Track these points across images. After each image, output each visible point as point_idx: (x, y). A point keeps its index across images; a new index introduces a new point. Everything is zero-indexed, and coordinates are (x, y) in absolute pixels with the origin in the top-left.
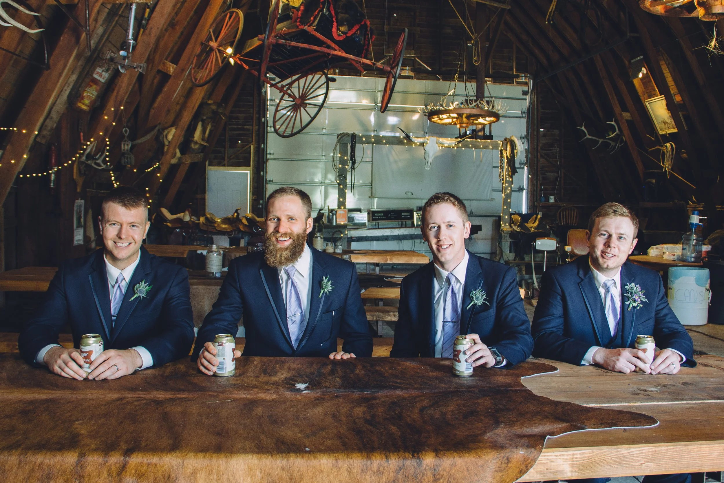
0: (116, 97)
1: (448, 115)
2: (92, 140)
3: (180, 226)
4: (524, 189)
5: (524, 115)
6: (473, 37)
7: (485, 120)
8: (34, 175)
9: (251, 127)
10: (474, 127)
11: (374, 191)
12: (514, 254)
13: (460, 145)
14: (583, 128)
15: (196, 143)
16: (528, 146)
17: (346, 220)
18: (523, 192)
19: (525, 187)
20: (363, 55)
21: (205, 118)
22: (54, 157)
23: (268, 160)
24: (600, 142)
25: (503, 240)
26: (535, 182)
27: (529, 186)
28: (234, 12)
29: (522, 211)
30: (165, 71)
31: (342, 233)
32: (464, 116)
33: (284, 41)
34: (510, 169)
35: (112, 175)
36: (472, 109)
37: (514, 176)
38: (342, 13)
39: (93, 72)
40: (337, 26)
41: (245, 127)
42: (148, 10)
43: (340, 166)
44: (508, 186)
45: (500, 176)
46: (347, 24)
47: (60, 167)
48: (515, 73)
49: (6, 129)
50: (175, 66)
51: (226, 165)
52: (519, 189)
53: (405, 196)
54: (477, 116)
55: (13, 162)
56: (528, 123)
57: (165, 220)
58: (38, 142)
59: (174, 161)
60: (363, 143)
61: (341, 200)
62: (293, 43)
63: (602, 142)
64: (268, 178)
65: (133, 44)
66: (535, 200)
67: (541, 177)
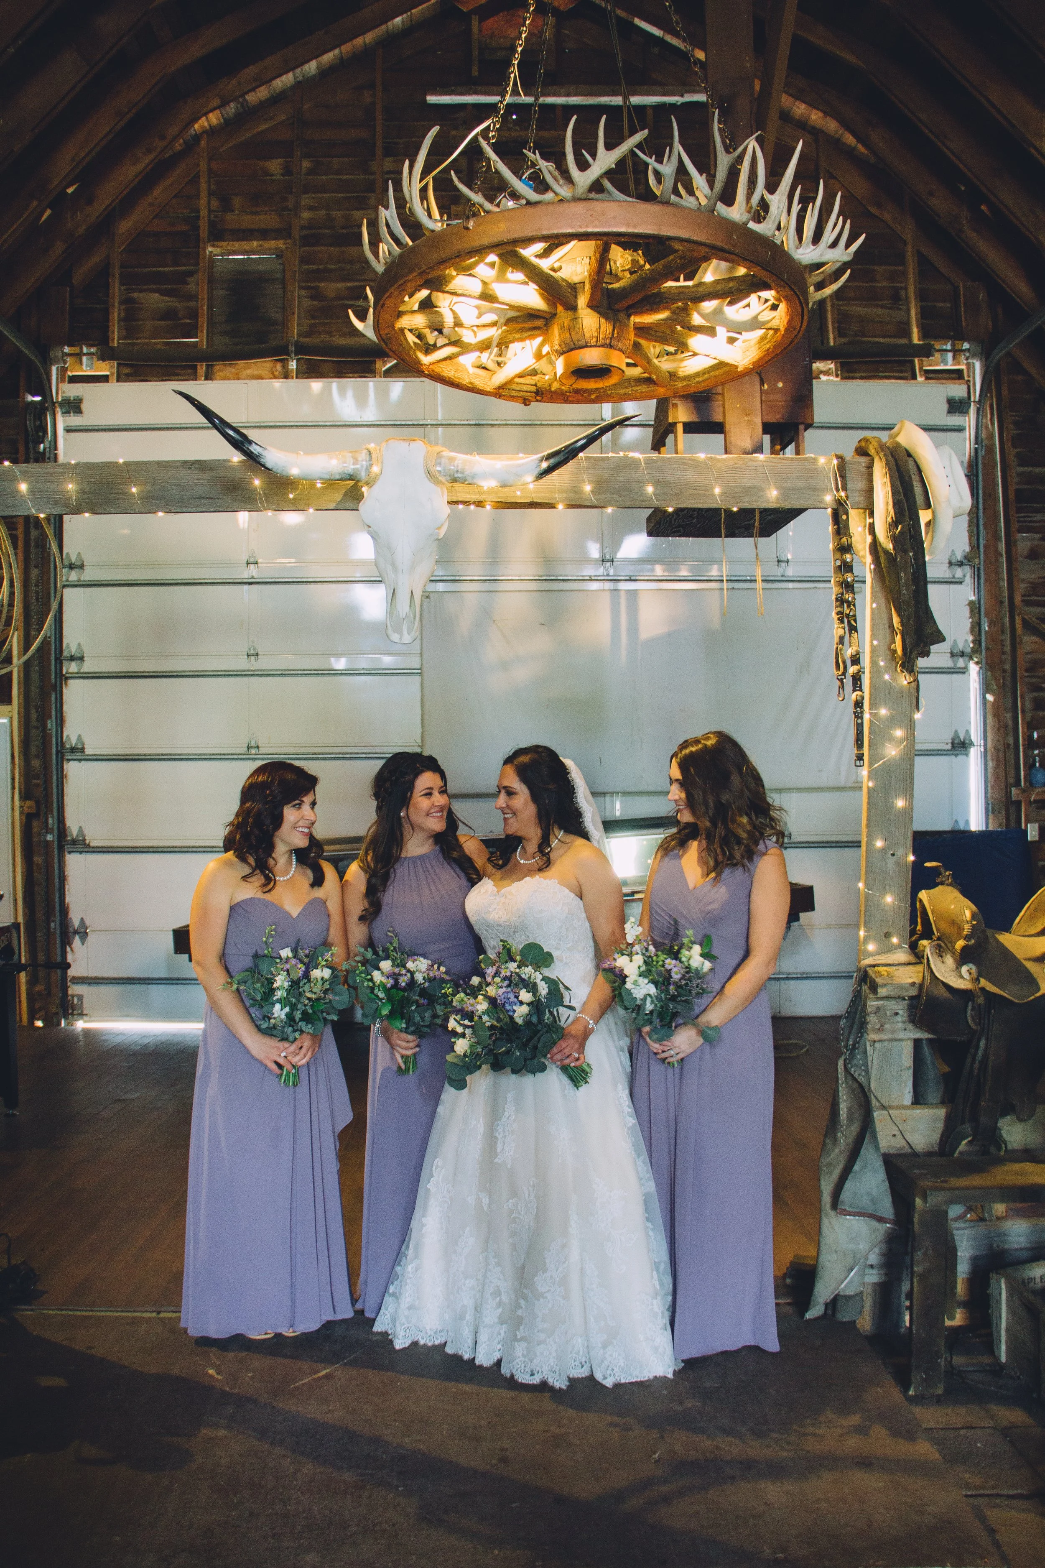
4: (972, 744)
12: (941, 1112)
16: (978, 589)
18: (968, 754)
19: (974, 738)
23: (66, 677)
25: (873, 1036)
26: (1009, 716)
27: (989, 734)
29: (967, 822)
34: (896, 620)
44: (892, 722)
45: (842, 665)
48: (916, 341)
52: (953, 743)
64: (70, 737)
66: (1011, 780)
67: (1028, 697)
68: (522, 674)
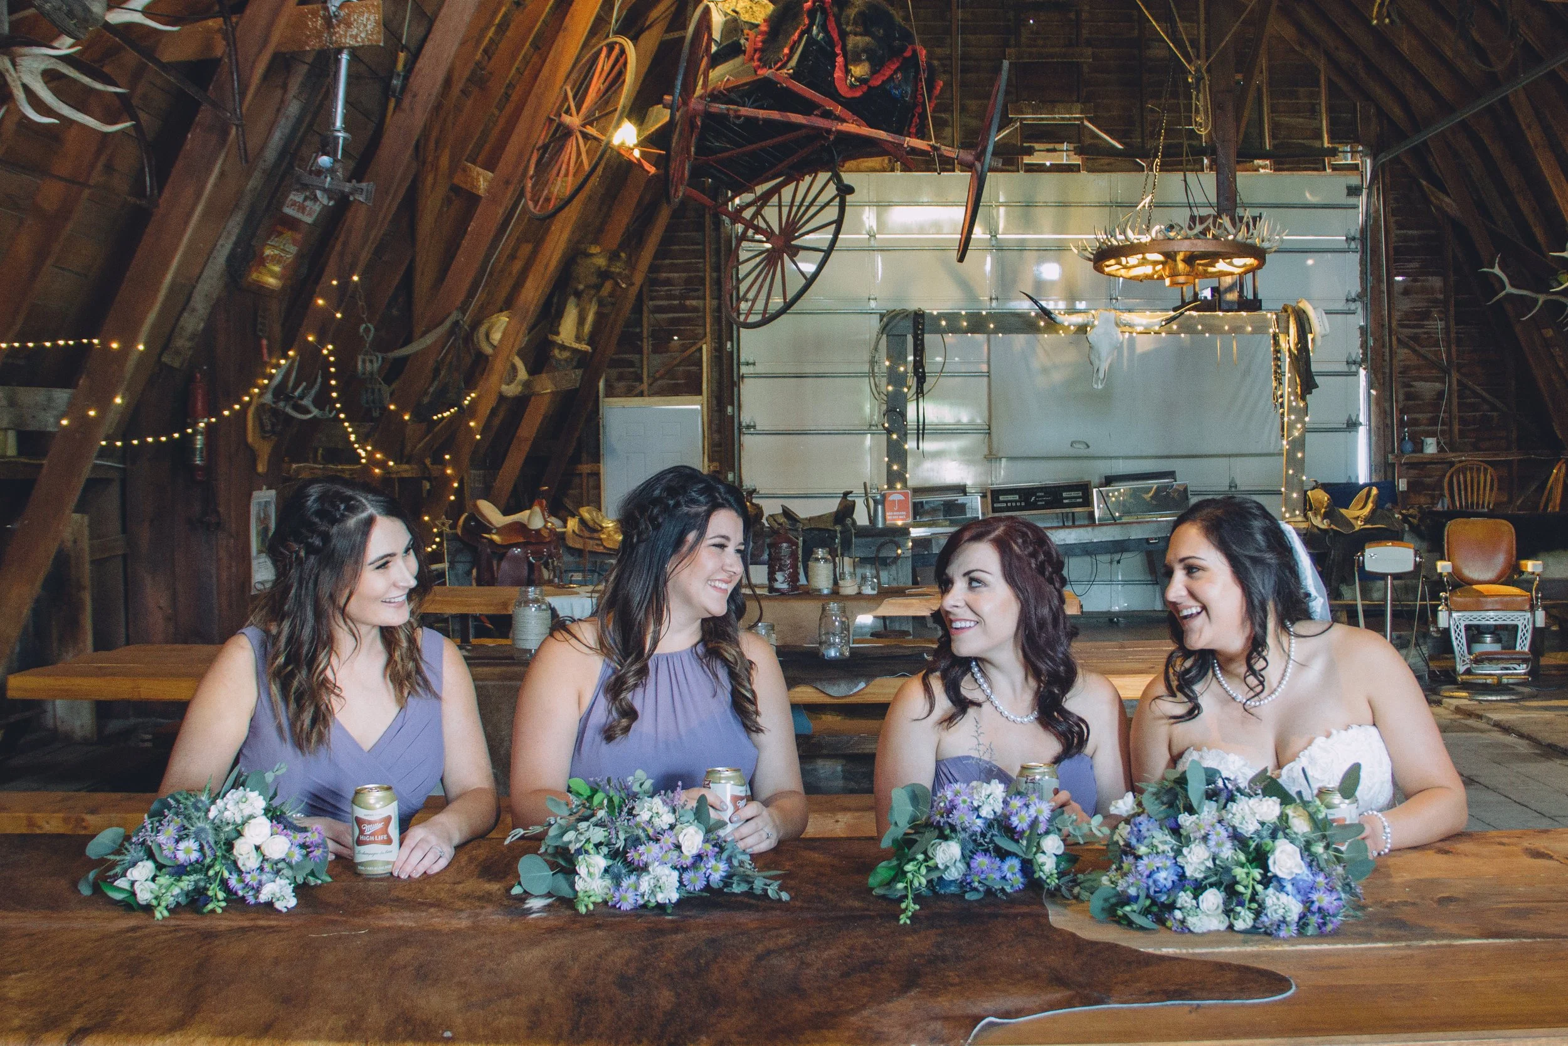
0: (342, 254)
1: (1140, 256)
2: (291, 353)
3: (521, 540)
4: (1360, 425)
5: (1353, 245)
6: (1192, 69)
7: (1231, 264)
8: (150, 440)
9: (701, 302)
10: (1214, 282)
11: (995, 445)
13: (1175, 327)
14: (1497, 270)
15: (563, 347)
16: (1366, 318)
17: (907, 516)
18: (1357, 432)
19: (1363, 418)
20: (913, 130)
21: (581, 287)
22: (200, 397)
23: (743, 377)
24: (1540, 303)
26: (1387, 405)
27: (1372, 417)
28: (616, 43)
29: (1357, 478)
30: (468, 187)
31: (899, 547)
32: (1180, 257)
33: (723, 106)
34: (1298, 380)
35: (350, 430)
36: (1195, 241)
37: (1308, 396)
38: (856, 34)
39: (281, 204)
40: (846, 66)
41: (688, 302)
42: (402, 56)
43: (890, 388)
44: (1296, 421)
45: (1276, 398)
46: (868, 59)
47: (213, 420)
48: (1326, 145)
49: (71, 343)
50: (490, 174)
51: (646, 393)
52: (1347, 424)
53: (1072, 452)
54: (1213, 257)
55: (92, 413)
56: (1363, 262)
57: (486, 527)
58: (165, 364)
59: (511, 390)
60: (943, 331)
61: (895, 467)
62: (746, 111)
63: (1545, 302)
64: (746, 419)
65: (345, 139)
66: (1389, 449)
67: (1401, 392)
68: (1057, 377)
